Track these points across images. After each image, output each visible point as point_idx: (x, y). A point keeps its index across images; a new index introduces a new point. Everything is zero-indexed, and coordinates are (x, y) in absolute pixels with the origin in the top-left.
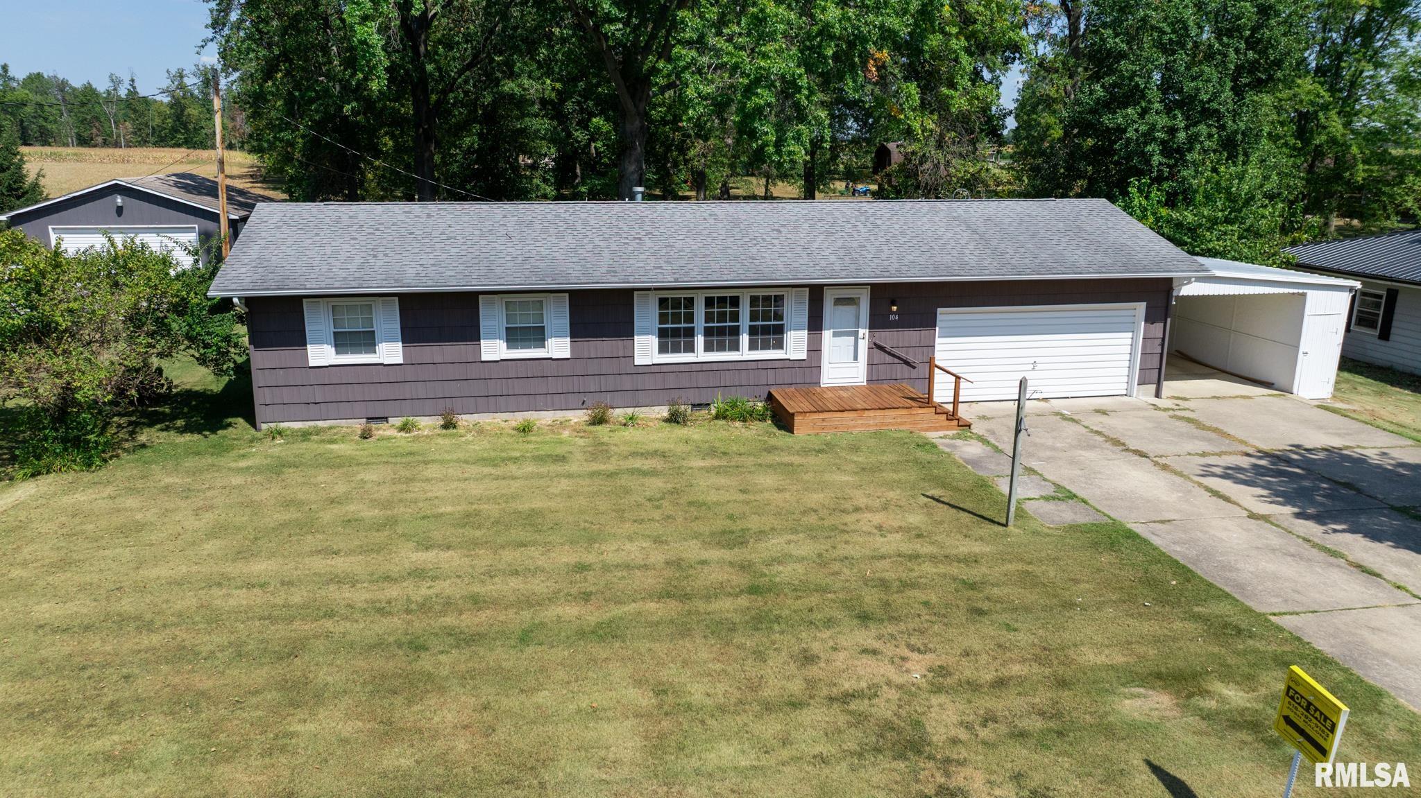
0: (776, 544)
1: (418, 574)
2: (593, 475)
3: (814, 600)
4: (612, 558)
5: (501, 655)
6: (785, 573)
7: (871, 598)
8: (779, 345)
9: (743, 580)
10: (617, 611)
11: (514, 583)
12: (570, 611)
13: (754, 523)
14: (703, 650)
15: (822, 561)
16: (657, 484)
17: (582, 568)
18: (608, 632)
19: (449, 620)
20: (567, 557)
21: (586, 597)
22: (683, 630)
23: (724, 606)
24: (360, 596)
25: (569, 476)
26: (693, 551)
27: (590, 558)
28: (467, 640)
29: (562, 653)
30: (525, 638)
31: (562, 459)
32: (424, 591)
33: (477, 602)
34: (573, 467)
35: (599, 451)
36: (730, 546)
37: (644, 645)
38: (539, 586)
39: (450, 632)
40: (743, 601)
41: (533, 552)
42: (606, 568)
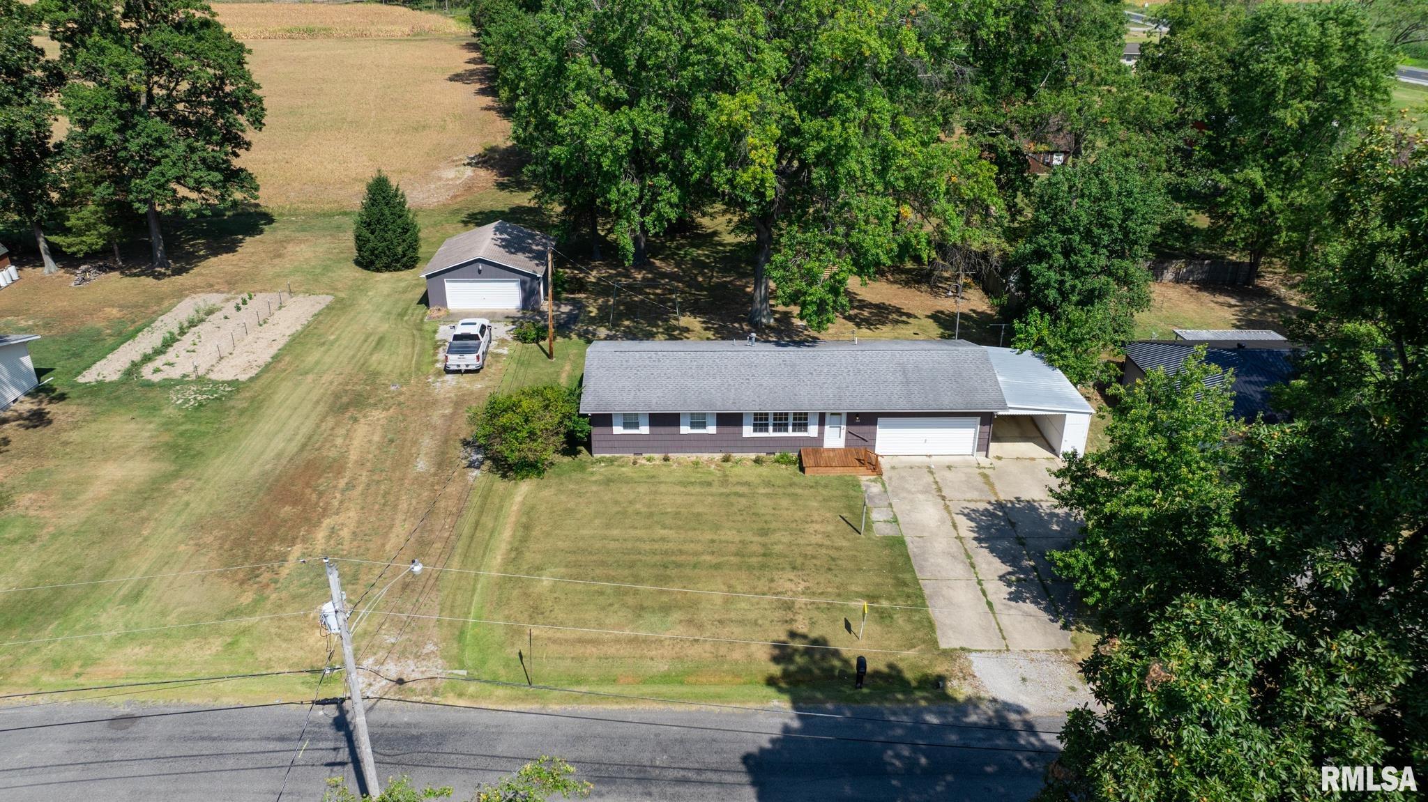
0: (778, 536)
1: (663, 539)
2: (721, 494)
3: (781, 560)
4: (723, 538)
5: (688, 571)
6: (778, 548)
7: (799, 561)
8: (806, 430)
9: (762, 551)
10: (722, 559)
11: (692, 545)
12: (708, 558)
13: (773, 525)
14: (743, 575)
15: (790, 544)
16: (743, 501)
17: (713, 541)
18: (717, 566)
19: (673, 558)
20: (709, 536)
21: (713, 553)
22: (740, 568)
23: (754, 560)
24: (647, 547)
25: (712, 495)
26: (749, 537)
27: (716, 537)
28: (679, 565)
29: (704, 572)
30: (695, 566)
31: (709, 484)
32: (665, 547)
33: (681, 552)
34: (714, 490)
35: (725, 481)
36: (762, 535)
37: (727, 572)
38: (699, 548)
39: (674, 562)
40: (760, 559)
41: (698, 532)
42: (721, 542)
